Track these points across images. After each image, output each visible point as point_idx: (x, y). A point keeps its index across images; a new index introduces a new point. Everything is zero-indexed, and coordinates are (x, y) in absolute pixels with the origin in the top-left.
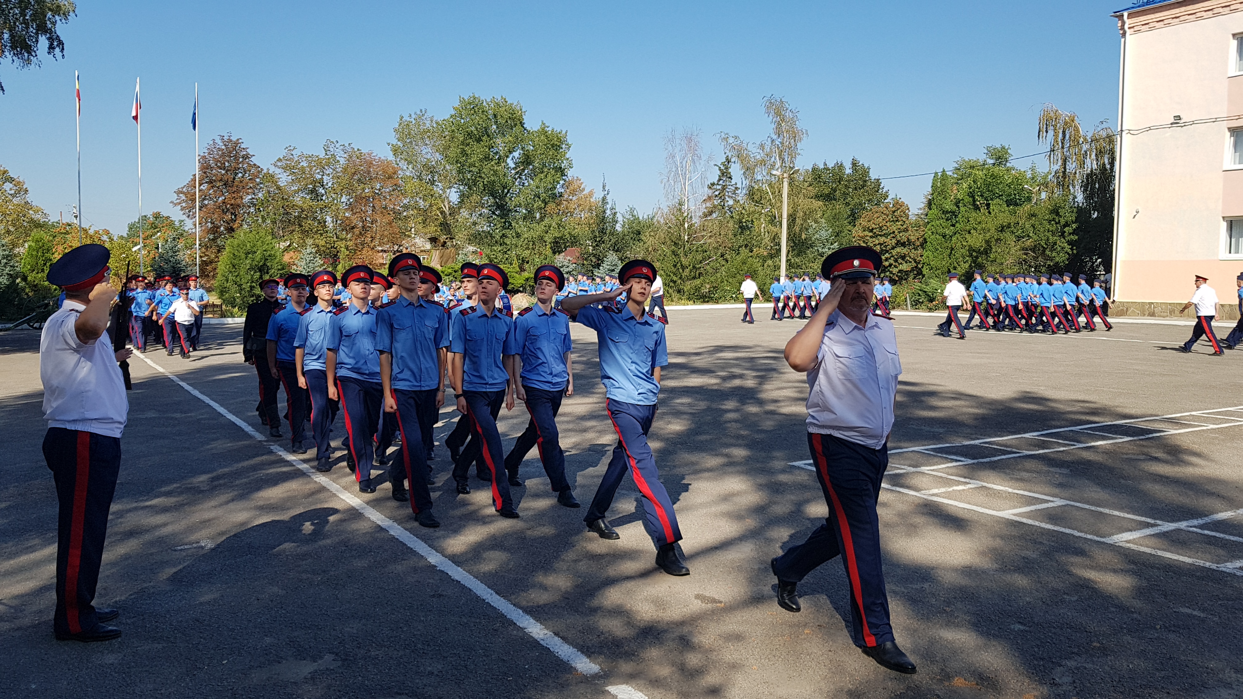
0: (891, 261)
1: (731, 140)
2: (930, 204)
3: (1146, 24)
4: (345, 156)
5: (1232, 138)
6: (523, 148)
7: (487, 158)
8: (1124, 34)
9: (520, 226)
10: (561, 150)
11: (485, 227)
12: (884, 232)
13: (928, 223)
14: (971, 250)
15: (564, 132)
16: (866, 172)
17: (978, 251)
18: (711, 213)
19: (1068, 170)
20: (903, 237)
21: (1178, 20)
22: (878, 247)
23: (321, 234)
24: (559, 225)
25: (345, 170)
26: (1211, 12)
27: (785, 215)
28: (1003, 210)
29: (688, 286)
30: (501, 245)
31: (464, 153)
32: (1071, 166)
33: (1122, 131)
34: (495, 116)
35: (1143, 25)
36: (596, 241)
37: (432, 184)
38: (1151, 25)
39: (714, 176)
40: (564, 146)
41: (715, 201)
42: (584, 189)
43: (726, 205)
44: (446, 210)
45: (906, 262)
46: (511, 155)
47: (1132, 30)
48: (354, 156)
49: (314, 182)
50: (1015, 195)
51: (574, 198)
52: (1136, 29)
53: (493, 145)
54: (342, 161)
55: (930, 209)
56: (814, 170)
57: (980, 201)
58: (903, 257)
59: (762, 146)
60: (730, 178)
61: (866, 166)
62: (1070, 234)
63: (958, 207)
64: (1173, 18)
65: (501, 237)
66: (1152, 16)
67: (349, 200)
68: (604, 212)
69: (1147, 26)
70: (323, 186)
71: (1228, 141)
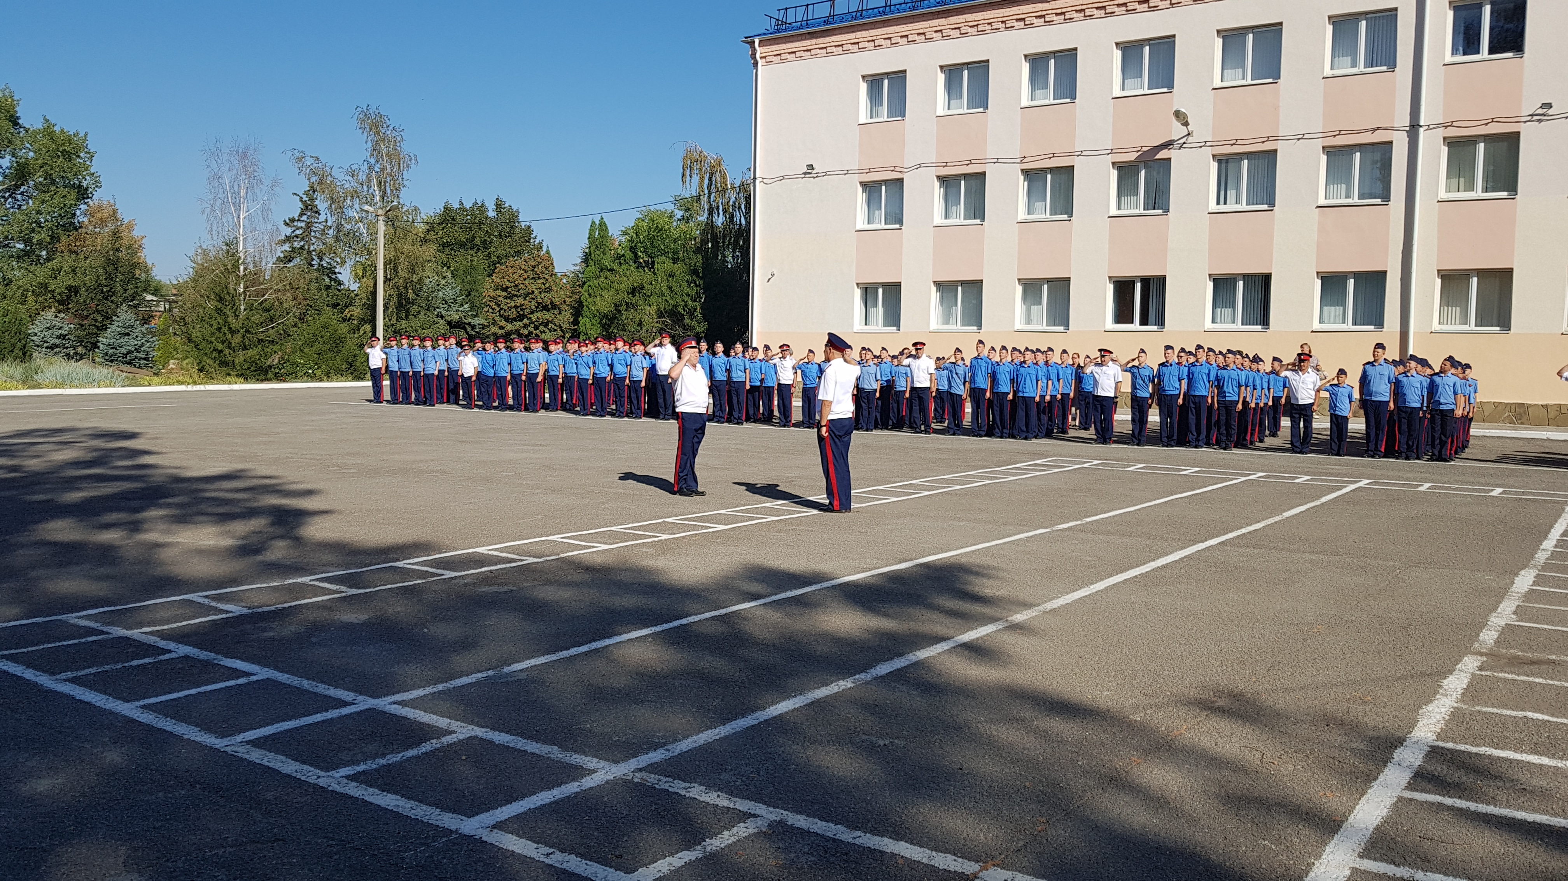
2: (587, 259)
3: (778, 55)
5: (864, 194)
6: (13, 155)
8: (756, 64)
10: (78, 160)
12: (521, 291)
13: (584, 283)
15: (82, 134)
16: (513, 216)
18: (289, 259)
20: (546, 298)
21: (809, 53)
22: (514, 310)
26: (840, 49)
27: (381, 263)
29: (240, 357)
33: (757, 180)
35: (775, 55)
38: (783, 56)
40: (82, 155)
41: (296, 244)
42: (119, 219)
43: (311, 249)
45: (550, 331)
47: (764, 60)
52: (768, 59)
55: (587, 267)
56: (446, 208)
57: (643, 258)
60: (317, 213)
61: (515, 208)
64: (804, 51)
66: (784, 46)
69: (780, 57)
71: (861, 197)
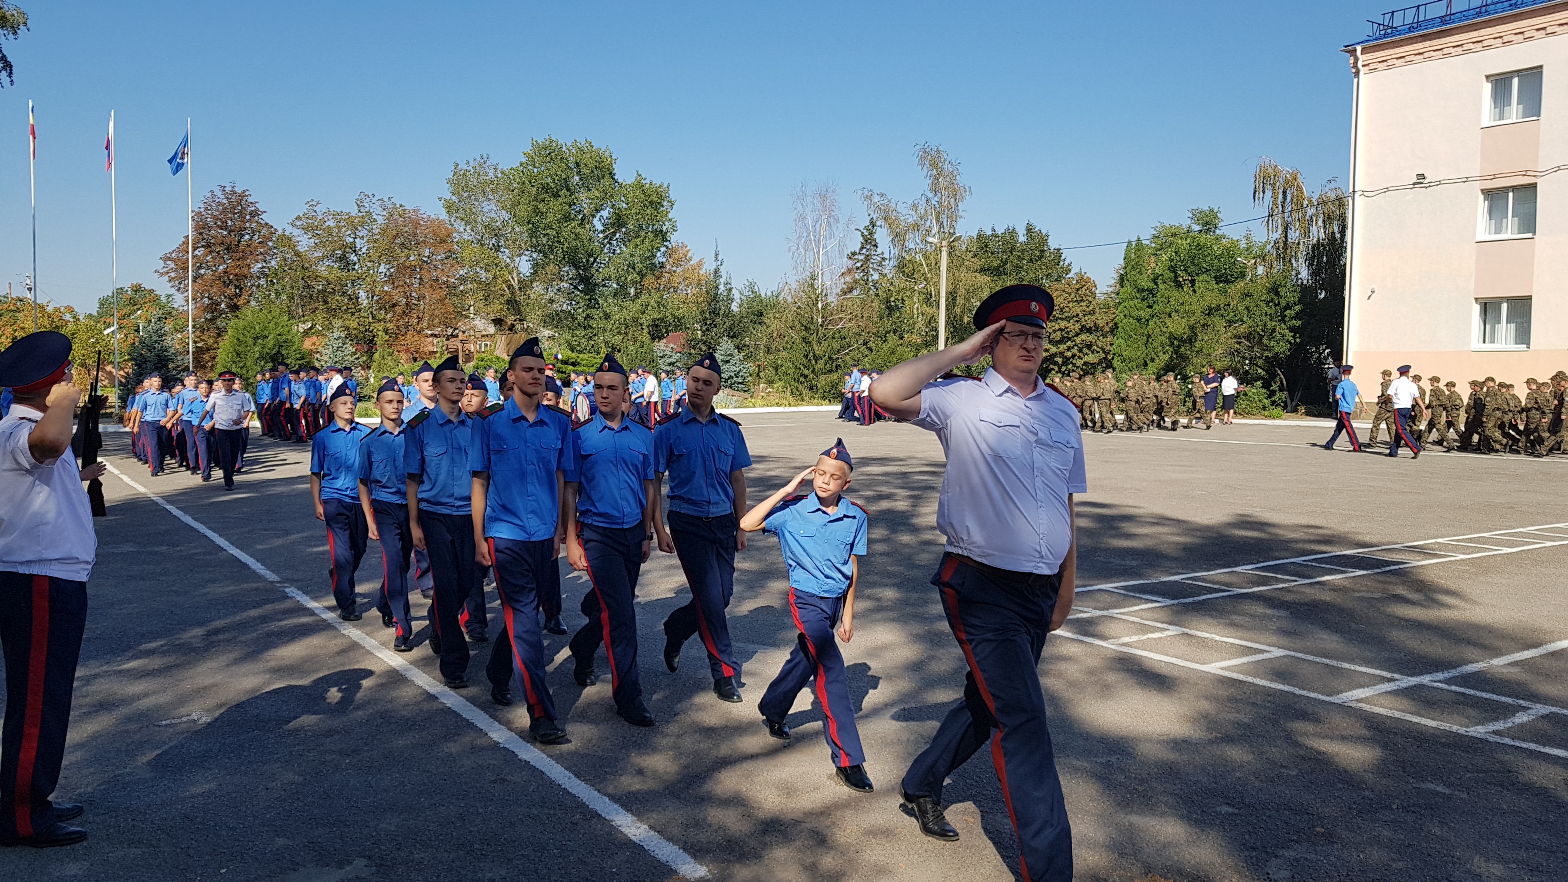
0: (1075, 351)
1: (876, 199)
2: (1122, 280)
3: (1383, 61)
4: (384, 213)
5: (1486, 202)
6: (613, 206)
7: (567, 218)
8: (1357, 73)
9: (609, 305)
10: (662, 209)
11: (565, 306)
12: (1066, 314)
13: (1120, 303)
14: (1172, 337)
15: (665, 186)
16: (1043, 240)
17: (1181, 340)
18: (851, 290)
19: (1289, 240)
20: (1089, 321)
21: (1421, 56)
22: (1059, 333)
23: (353, 314)
24: (659, 303)
25: (384, 232)
26: (1460, 49)
27: (943, 294)
28: (1211, 288)
29: (823, 381)
30: (585, 328)
31: (537, 212)
32: (1294, 235)
33: (1354, 192)
34: (578, 164)
35: (1380, 62)
36: (706, 324)
37: (497, 250)
38: (1390, 62)
39: (855, 243)
40: (665, 203)
41: (856, 275)
42: (691, 258)
43: (870, 279)
44: (515, 284)
45: (1093, 352)
46: (599, 214)
47: (1367, 68)
48: (396, 214)
49: (344, 246)
50: (1225, 269)
51: (679, 270)
52: (1372, 66)
53: (575, 201)
54: (380, 220)
55: (1123, 287)
56: (980, 236)
57: (1183, 276)
58: (1089, 346)
59: (915, 207)
60: (876, 246)
61: (1044, 232)
62: (1292, 318)
63: (1156, 284)
64: (1415, 55)
65: (585, 319)
66: (1391, 51)
67: (388, 270)
68: (717, 287)
69: (1385, 63)
70: (355, 251)
71: (1482, 205)
